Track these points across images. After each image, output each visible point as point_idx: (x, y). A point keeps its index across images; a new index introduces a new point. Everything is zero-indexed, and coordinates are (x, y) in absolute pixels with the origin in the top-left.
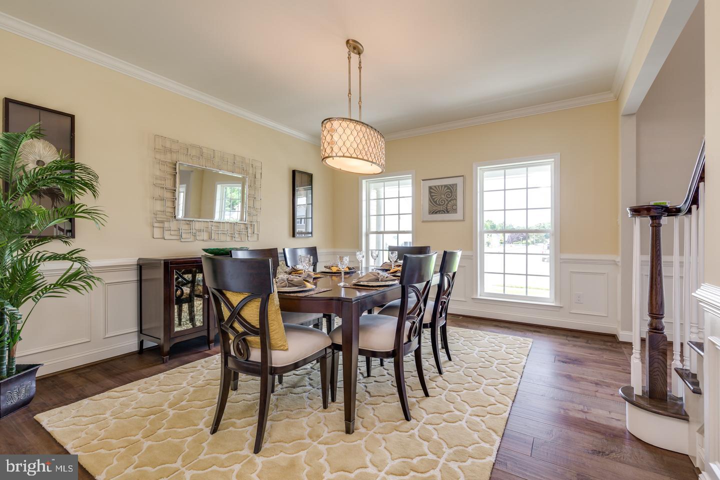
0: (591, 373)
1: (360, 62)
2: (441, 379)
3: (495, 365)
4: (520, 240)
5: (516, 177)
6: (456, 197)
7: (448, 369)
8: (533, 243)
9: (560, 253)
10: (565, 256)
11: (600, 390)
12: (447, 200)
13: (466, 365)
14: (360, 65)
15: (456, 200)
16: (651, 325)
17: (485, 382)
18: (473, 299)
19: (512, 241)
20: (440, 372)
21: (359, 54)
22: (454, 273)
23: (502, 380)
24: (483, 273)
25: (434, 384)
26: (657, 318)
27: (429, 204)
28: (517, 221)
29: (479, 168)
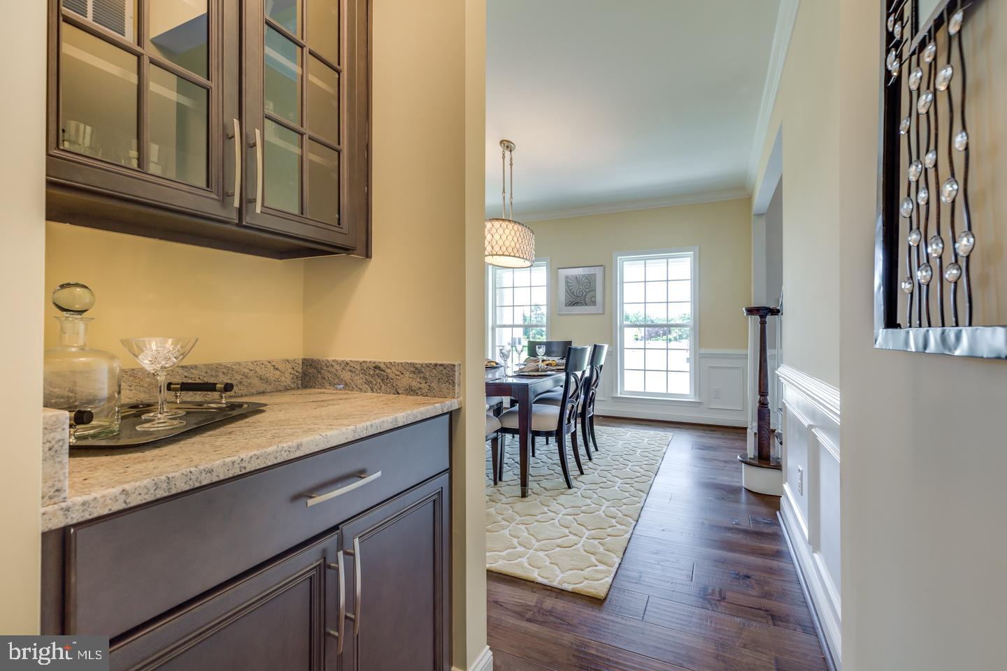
0: (721, 455)
1: (511, 159)
2: (591, 463)
3: (639, 452)
4: (660, 336)
5: (657, 267)
6: (595, 287)
7: (597, 456)
8: (676, 339)
9: (700, 347)
10: (703, 351)
11: (727, 465)
12: (585, 291)
13: (612, 454)
14: (511, 162)
15: (595, 291)
16: (760, 402)
17: (631, 464)
18: (613, 397)
19: (650, 337)
20: (590, 459)
21: (511, 151)
22: (601, 367)
23: (645, 462)
24: (623, 369)
25: (586, 467)
26: (763, 396)
27: (566, 295)
28: (657, 314)
29: (619, 258)
